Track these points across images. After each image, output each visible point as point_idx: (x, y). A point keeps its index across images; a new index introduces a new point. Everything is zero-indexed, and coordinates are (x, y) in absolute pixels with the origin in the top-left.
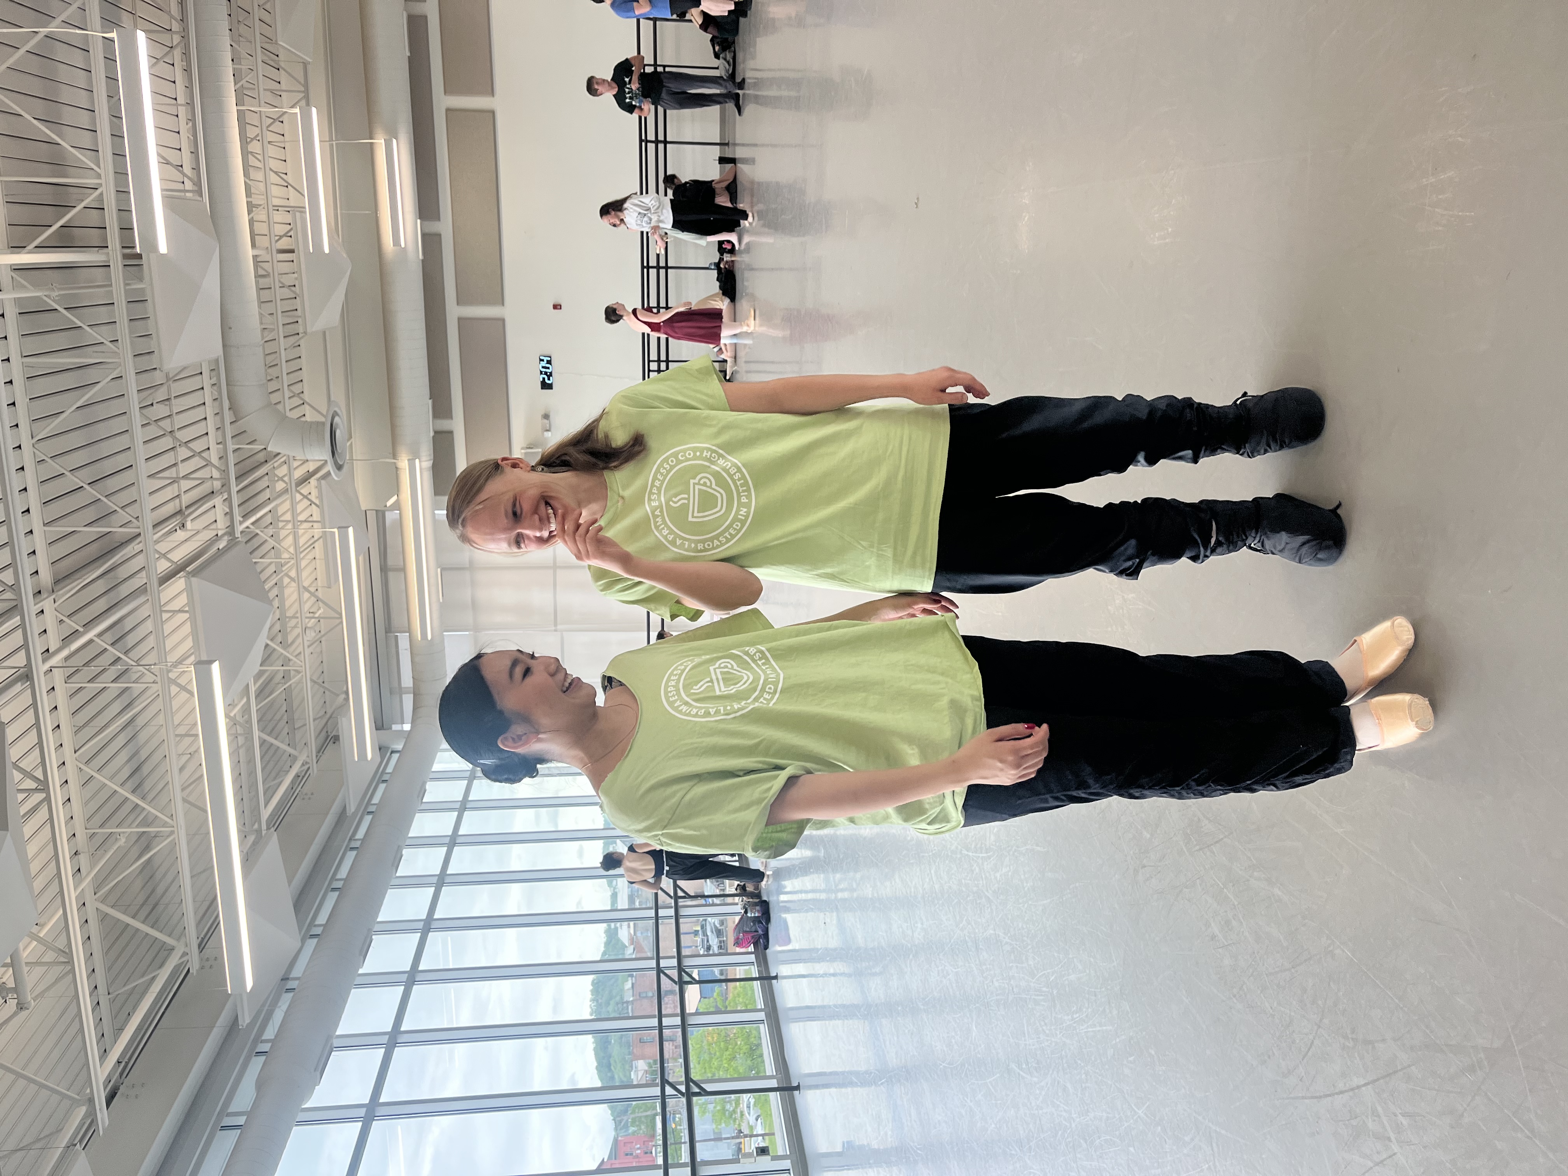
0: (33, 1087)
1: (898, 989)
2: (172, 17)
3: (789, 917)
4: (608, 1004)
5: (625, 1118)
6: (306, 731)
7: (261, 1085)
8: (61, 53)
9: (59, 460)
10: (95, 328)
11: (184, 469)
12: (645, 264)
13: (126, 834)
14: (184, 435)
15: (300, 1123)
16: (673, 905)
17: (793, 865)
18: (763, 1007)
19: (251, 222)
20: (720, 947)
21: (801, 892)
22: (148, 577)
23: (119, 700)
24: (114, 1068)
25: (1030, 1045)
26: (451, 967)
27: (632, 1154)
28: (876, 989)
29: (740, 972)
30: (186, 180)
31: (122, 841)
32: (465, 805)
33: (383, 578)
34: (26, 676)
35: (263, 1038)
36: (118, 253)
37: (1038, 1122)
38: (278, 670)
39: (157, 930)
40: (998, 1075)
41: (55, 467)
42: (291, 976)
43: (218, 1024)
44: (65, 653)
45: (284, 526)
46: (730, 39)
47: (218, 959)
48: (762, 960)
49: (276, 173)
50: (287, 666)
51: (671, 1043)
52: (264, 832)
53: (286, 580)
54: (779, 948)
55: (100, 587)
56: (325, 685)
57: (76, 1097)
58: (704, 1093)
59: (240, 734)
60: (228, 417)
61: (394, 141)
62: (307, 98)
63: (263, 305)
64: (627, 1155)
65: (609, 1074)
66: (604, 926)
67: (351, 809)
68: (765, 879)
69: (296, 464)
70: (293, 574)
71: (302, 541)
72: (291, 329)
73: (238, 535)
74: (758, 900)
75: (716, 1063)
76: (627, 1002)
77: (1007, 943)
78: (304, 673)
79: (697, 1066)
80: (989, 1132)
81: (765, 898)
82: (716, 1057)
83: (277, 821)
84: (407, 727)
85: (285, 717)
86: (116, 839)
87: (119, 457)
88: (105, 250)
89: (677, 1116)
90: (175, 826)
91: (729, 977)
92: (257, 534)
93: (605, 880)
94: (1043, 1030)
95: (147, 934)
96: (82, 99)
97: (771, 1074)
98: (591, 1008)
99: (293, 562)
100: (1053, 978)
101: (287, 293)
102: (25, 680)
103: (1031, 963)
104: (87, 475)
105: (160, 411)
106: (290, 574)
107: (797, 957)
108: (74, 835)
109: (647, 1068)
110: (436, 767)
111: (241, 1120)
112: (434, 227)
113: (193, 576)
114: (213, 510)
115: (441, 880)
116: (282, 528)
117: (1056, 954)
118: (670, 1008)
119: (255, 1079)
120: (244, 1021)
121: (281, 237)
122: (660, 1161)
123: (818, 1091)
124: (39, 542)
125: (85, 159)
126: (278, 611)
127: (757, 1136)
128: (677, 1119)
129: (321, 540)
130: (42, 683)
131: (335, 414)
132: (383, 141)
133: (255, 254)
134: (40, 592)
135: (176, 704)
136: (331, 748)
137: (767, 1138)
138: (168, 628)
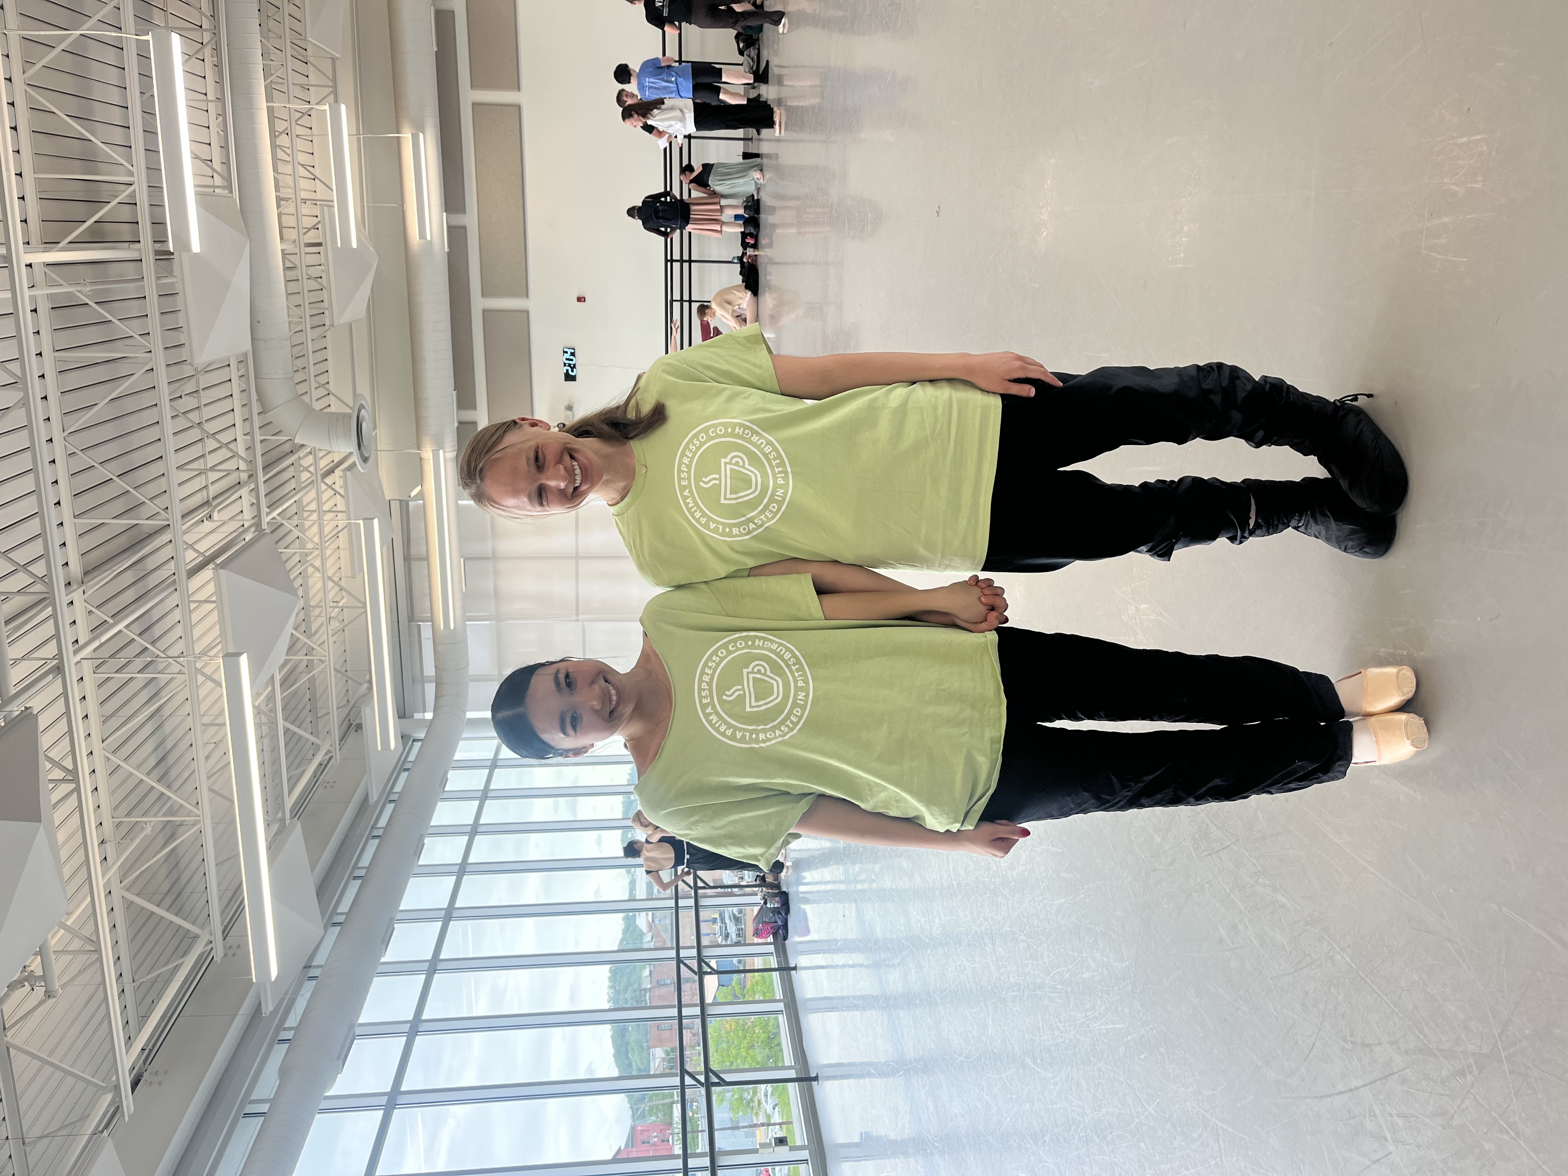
0: (59, 1075)
1: (916, 982)
2: (202, 14)
3: (808, 908)
4: (626, 990)
5: (643, 1106)
6: (329, 719)
7: (284, 1073)
8: (94, 51)
9: (90, 453)
10: (127, 322)
11: (212, 460)
12: (669, 258)
13: (153, 821)
14: (211, 427)
15: (323, 1111)
16: (693, 895)
17: (813, 857)
18: (782, 998)
19: (280, 215)
20: (738, 935)
21: (820, 883)
22: (177, 566)
23: (146, 689)
24: (139, 1057)
25: (1044, 1041)
26: (471, 956)
27: (649, 1142)
28: (894, 981)
29: (758, 963)
30: (215, 175)
31: (148, 830)
32: (487, 794)
33: (406, 566)
34: (59, 669)
35: (286, 1026)
36: (150, 247)
37: (1052, 1117)
38: (302, 660)
39: (182, 918)
40: (1013, 1070)
41: (85, 460)
42: (313, 964)
43: (241, 1011)
44: (96, 644)
45: (308, 516)
46: (755, 36)
47: (242, 946)
48: (781, 951)
49: (302, 165)
50: (310, 656)
51: (689, 1030)
52: (288, 822)
53: (310, 570)
54: (797, 939)
55: (129, 578)
56: (349, 674)
57: (101, 1083)
58: (723, 1083)
59: (264, 724)
60: (256, 407)
61: (421, 135)
62: (335, 92)
63: (290, 297)
64: (644, 1142)
65: (626, 1062)
66: (621, 915)
67: (374, 797)
68: (785, 870)
69: (321, 454)
70: (317, 563)
71: (327, 530)
72: (317, 321)
73: (265, 526)
74: (777, 891)
75: (734, 1052)
76: (645, 990)
77: (1022, 941)
78: (328, 663)
79: (715, 1054)
80: (1004, 1125)
81: (784, 889)
82: (734, 1046)
83: (298, 810)
84: (429, 716)
85: (309, 706)
86: (143, 828)
87: (149, 449)
88: (137, 245)
89: (694, 1104)
90: (201, 816)
91: (747, 968)
92: (282, 524)
93: (624, 870)
94: (1057, 1026)
95: (171, 922)
96: (114, 96)
97: (790, 1064)
98: (608, 995)
99: (317, 552)
100: (1067, 975)
101: (314, 285)
102: (56, 673)
103: (1046, 960)
104: (117, 467)
105: (189, 403)
106: (314, 564)
107: (816, 947)
108: (101, 823)
109: (664, 1056)
110: (458, 756)
111: (264, 1108)
112: (459, 220)
113: (221, 568)
114: (240, 501)
115: (463, 869)
116: (305, 519)
117: (1070, 953)
118: (688, 995)
119: (278, 1067)
120: (267, 1008)
121: (309, 229)
122: (678, 1150)
123: (836, 1082)
124: (69, 533)
125: (115, 155)
126: (302, 600)
127: (775, 1124)
128: (694, 1107)
129: (346, 529)
130: (72, 674)
131: (362, 407)
132: (410, 135)
133: (283, 248)
134: (69, 583)
135: (202, 693)
136: (352, 736)
137: (784, 1126)
138: (195, 618)
